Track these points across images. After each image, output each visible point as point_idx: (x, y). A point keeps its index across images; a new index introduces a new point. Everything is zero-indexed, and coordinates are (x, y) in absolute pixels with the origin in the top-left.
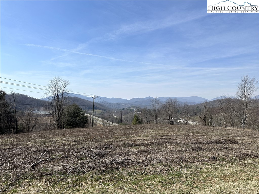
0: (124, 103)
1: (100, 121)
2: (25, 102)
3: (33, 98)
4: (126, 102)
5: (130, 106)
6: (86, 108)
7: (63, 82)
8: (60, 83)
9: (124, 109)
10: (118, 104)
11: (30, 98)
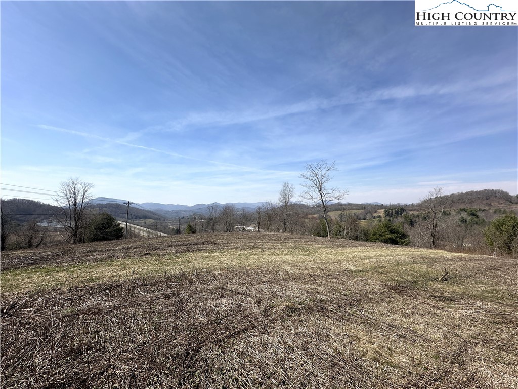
0: (185, 211)
1: (143, 231)
2: (35, 211)
3: (49, 205)
4: (187, 209)
5: (192, 214)
6: (132, 218)
7: (83, 185)
8: (78, 186)
9: (184, 217)
10: (177, 212)
11: (44, 205)
